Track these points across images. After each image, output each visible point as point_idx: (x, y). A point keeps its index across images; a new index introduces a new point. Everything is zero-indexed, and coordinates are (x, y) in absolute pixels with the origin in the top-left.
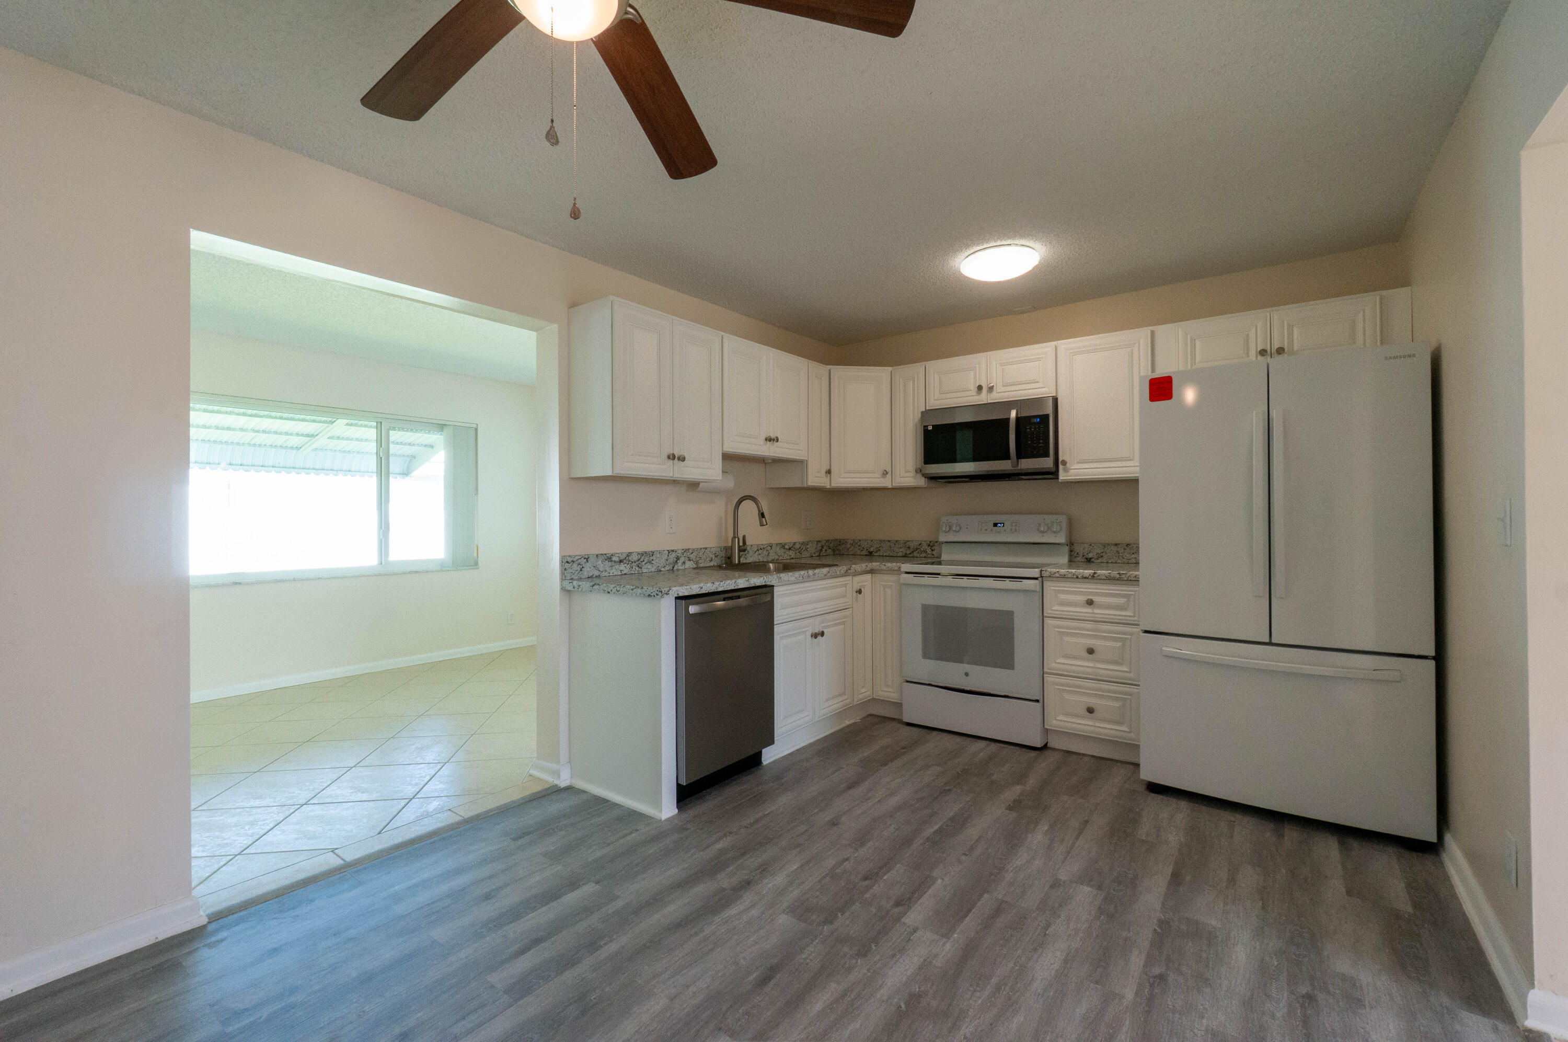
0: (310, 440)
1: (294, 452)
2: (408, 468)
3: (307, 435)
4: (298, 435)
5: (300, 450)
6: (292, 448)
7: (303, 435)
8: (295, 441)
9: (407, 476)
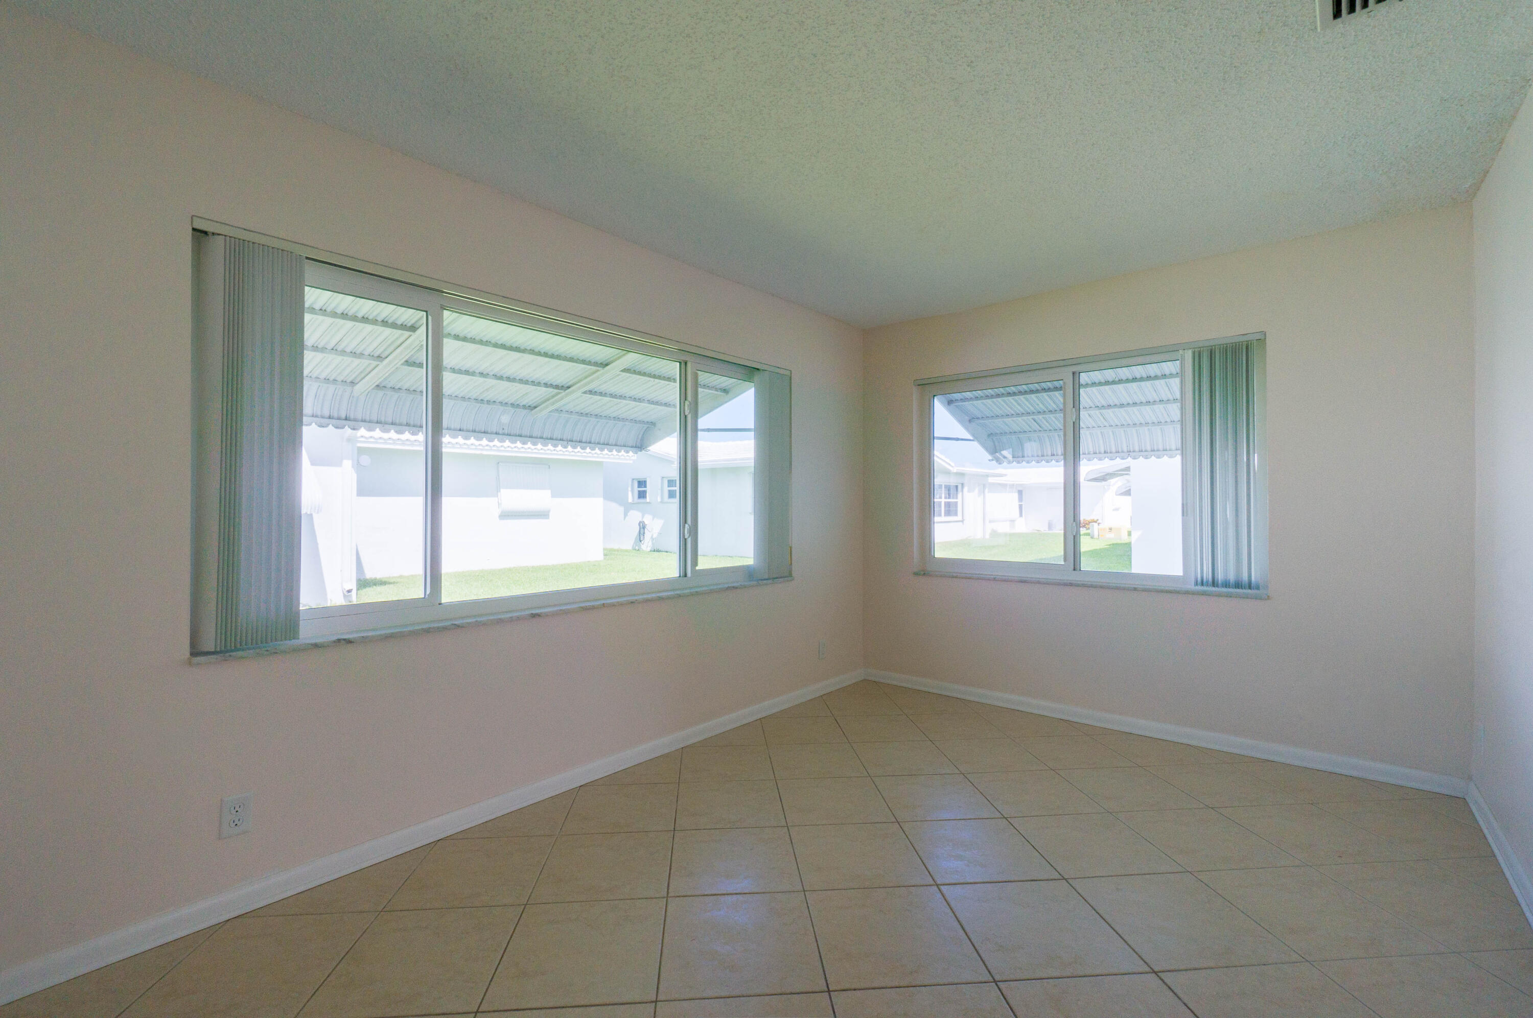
0: (557, 394)
1: (525, 411)
2: (642, 439)
3: (557, 387)
4: (546, 385)
5: (533, 411)
6: (524, 407)
7: (551, 386)
8: (535, 394)
9: (641, 451)
